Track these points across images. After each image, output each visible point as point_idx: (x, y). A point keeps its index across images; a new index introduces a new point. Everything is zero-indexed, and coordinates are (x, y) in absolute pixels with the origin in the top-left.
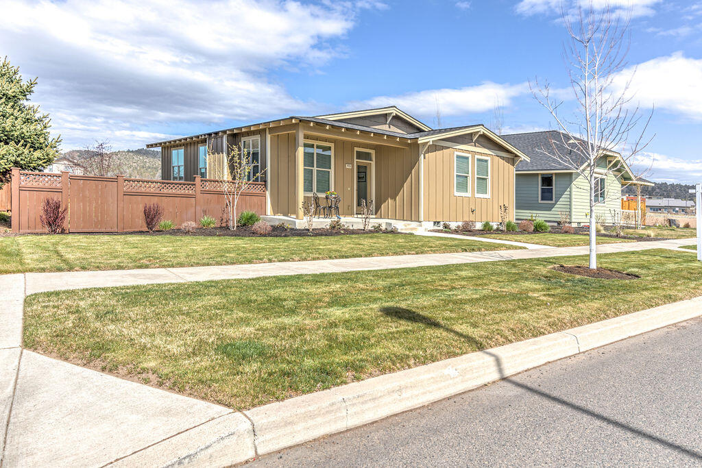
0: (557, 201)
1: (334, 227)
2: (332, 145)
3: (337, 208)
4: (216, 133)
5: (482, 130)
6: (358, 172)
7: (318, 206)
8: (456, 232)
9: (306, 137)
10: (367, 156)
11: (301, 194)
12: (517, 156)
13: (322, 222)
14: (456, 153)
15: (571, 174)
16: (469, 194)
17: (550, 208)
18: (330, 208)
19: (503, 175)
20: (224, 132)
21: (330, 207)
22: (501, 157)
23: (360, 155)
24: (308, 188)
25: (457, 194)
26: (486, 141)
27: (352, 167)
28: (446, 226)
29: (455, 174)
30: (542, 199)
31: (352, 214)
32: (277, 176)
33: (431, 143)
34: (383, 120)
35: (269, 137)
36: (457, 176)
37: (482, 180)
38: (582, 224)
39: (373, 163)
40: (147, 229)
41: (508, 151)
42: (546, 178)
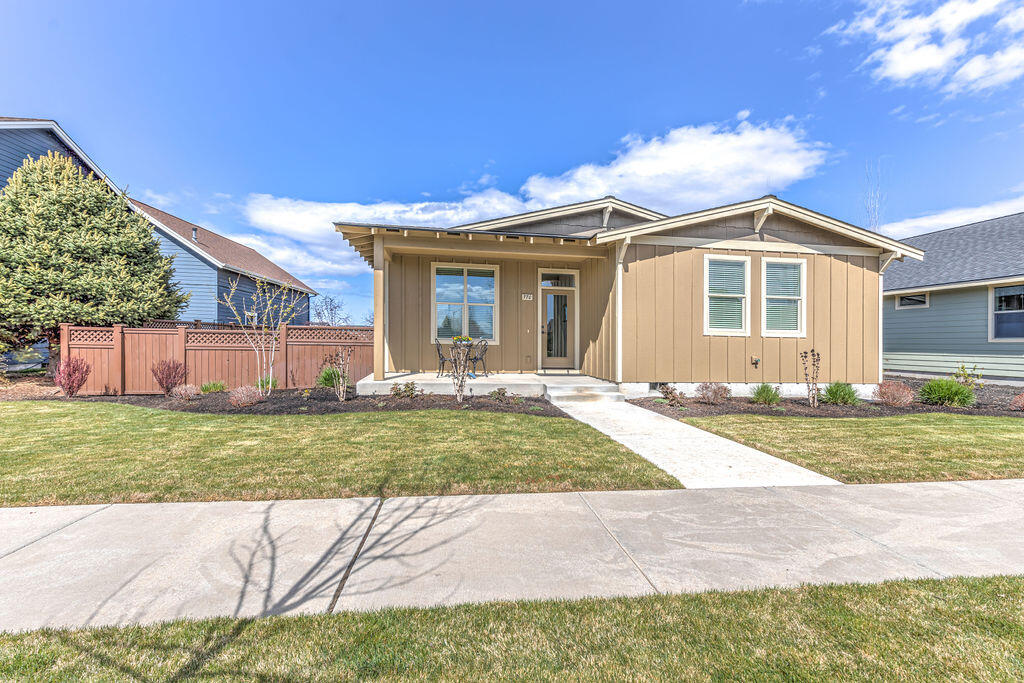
2: (496, 268)
5: (774, 207)
7: (441, 358)
12: (885, 251)
14: (708, 257)
16: (745, 332)
22: (836, 256)
25: (712, 331)
26: (788, 226)
27: (533, 298)
29: (707, 295)
31: (533, 369)
33: (629, 242)
34: (595, 220)
36: (711, 298)
37: (783, 304)
39: (576, 290)
40: (159, 391)
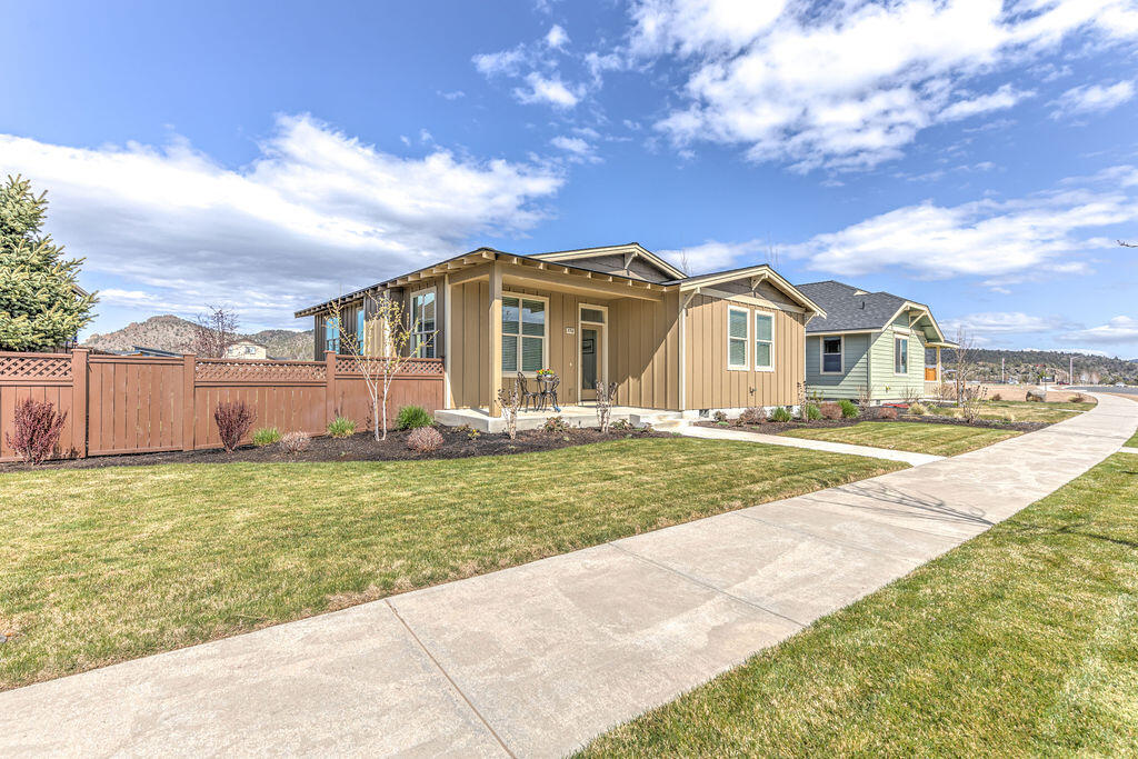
0: (847, 372)
1: (552, 430)
2: (546, 300)
3: (555, 394)
4: (375, 289)
5: (767, 273)
6: (583, 340)
7: (525, 393)
8: (737, 425)
9: (507, 288)
10: (596, 316)
11: (497, 375)
12: (808, 310)
13: (532, 419)
14: (730, 307)
15: (868, 335)
16: (746, 367)
17: (837, 382)
18: (543, 395)
19: (790, 339)
20: (384, 285)
21: (544, 393)
22: (787, 312)
23: (586, 315)
24: (509, 364)
25: (731, 367)
26: (770, 288)
27: (574, 332)
28: (720, 417)
29: (729, 337)
30: (825, 370)
31: (575, 401)
32: (461, 348)
33: (699, 292)
34: (619, 262)
35: (448, 288)
36: (732, 341)
37: (764, 347)
38: (882, 403)
39: (605, 326)
40: (220, 444)
41: (797, 304)
42: (830, 342)
